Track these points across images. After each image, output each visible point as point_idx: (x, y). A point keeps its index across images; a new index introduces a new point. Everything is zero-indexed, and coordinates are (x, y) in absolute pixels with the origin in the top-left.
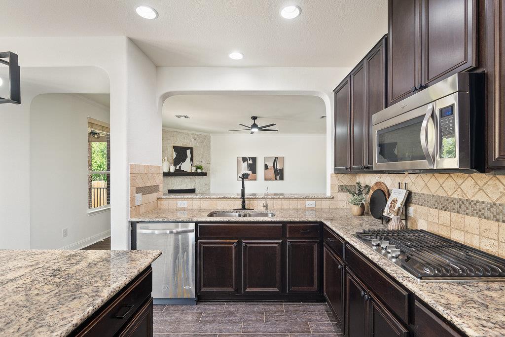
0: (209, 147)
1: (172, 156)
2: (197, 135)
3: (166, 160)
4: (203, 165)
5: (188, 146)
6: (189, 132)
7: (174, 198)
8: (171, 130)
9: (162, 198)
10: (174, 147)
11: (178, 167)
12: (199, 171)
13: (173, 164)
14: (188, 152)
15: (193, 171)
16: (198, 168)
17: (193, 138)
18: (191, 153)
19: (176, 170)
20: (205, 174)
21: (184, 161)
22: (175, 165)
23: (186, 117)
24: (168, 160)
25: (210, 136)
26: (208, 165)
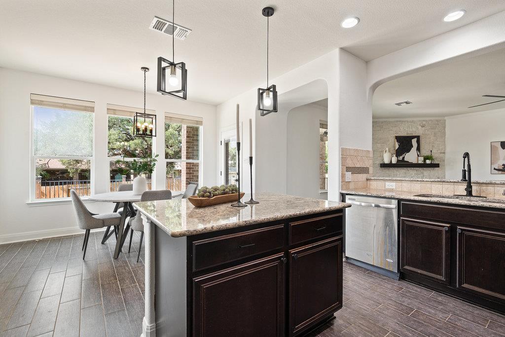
0: (444, 133)
1: (394, 147)
2: (426, 121)
3: (388, 151)
4: (434, 155)
5: (413, 135)
6: (415, 119)
7: (382, 180)
8: (393, 120)
9: (371, 179)
10: (397, 138)
11: (401, 158)
12: (428, 162)
13: (394, 155)
14: (414, 141)
15: (420, 162)
16: (426, 158)
17: (420, 125)
18: (418, 142)
19: (398, 161)
20: (437, 166)
21: (408, 151)
22: (397, 156)
23: (407, 103)
24: (389, 151)
25: (445, 120)
26: (442, 155)
